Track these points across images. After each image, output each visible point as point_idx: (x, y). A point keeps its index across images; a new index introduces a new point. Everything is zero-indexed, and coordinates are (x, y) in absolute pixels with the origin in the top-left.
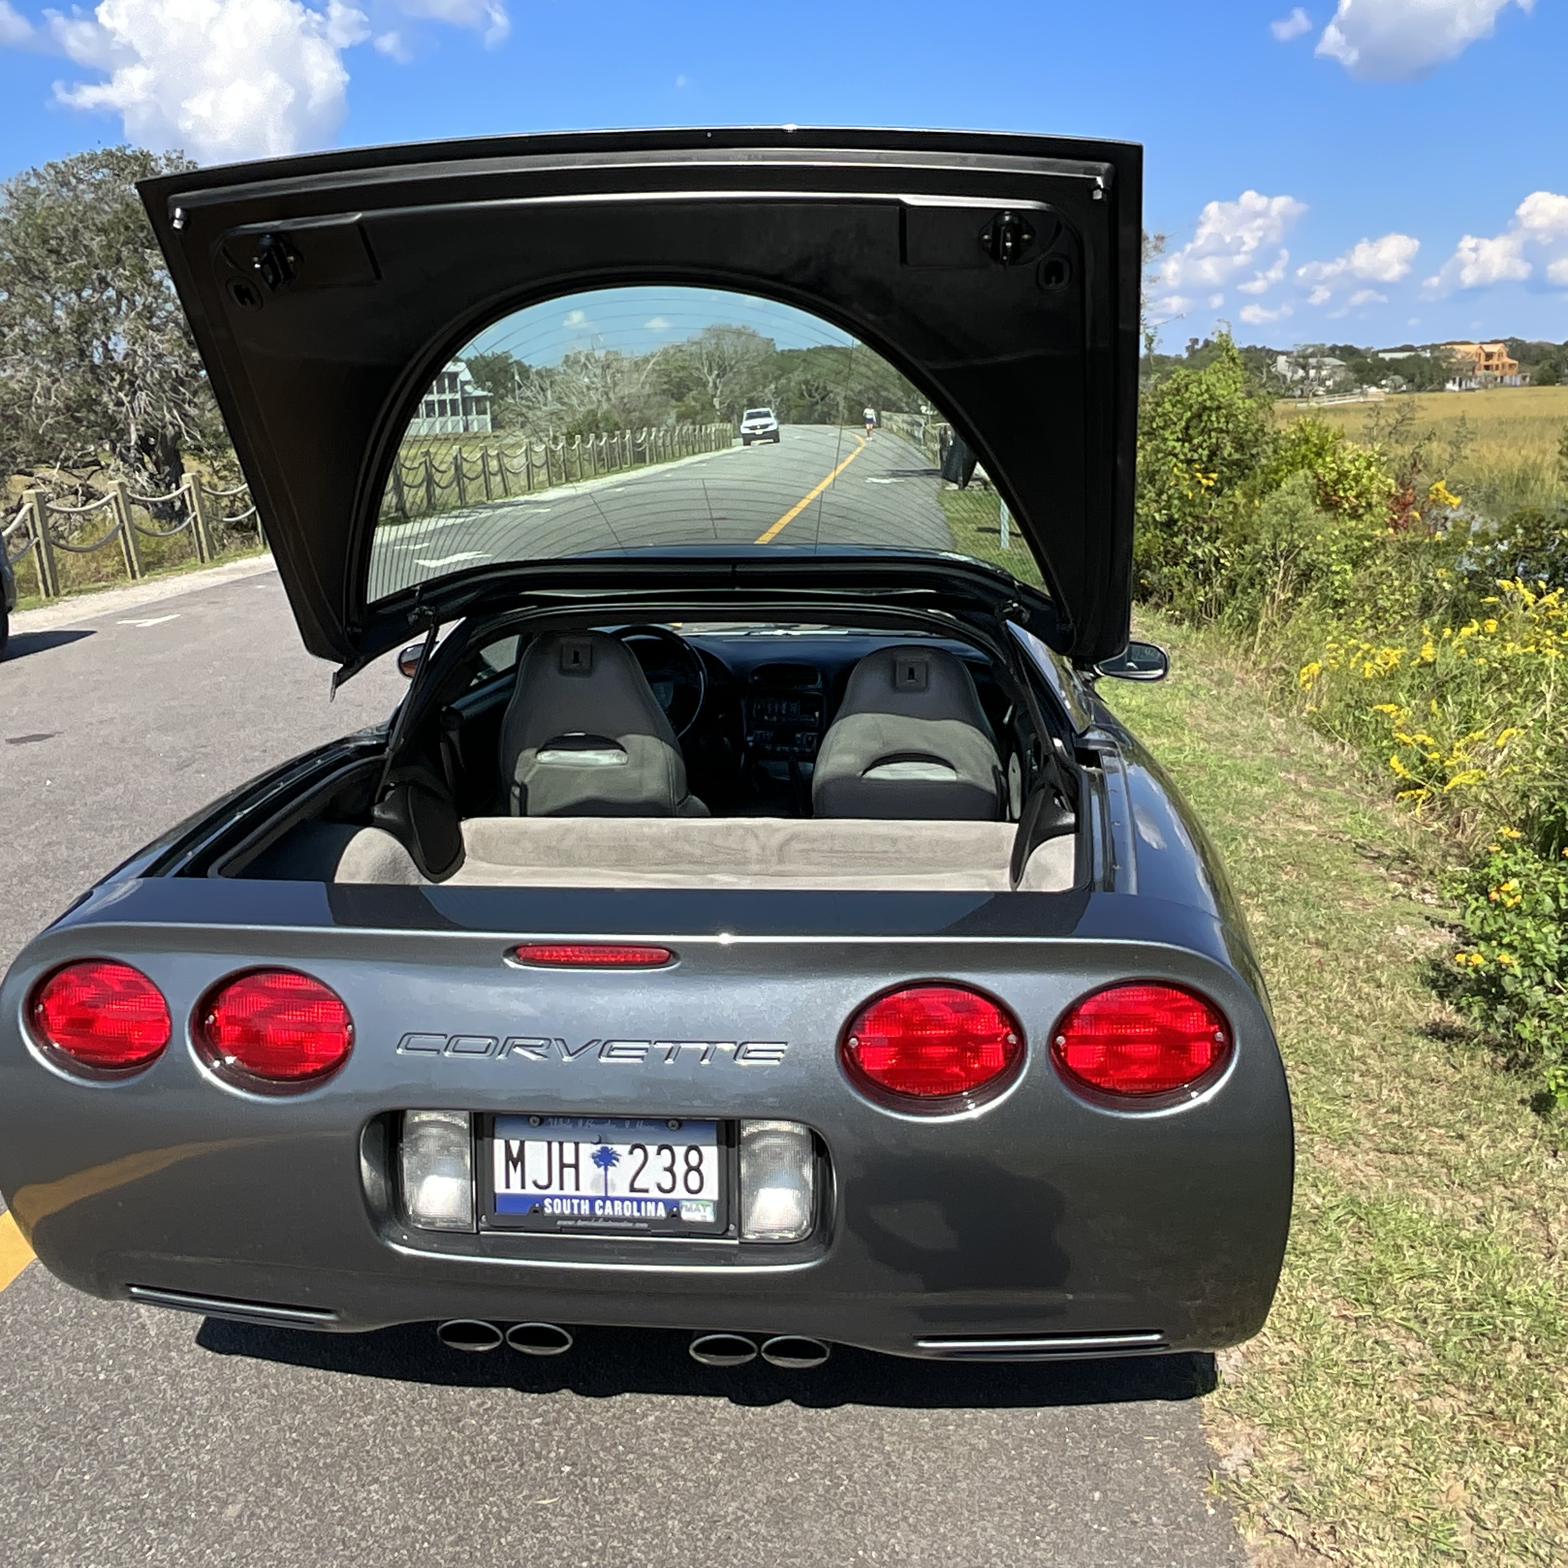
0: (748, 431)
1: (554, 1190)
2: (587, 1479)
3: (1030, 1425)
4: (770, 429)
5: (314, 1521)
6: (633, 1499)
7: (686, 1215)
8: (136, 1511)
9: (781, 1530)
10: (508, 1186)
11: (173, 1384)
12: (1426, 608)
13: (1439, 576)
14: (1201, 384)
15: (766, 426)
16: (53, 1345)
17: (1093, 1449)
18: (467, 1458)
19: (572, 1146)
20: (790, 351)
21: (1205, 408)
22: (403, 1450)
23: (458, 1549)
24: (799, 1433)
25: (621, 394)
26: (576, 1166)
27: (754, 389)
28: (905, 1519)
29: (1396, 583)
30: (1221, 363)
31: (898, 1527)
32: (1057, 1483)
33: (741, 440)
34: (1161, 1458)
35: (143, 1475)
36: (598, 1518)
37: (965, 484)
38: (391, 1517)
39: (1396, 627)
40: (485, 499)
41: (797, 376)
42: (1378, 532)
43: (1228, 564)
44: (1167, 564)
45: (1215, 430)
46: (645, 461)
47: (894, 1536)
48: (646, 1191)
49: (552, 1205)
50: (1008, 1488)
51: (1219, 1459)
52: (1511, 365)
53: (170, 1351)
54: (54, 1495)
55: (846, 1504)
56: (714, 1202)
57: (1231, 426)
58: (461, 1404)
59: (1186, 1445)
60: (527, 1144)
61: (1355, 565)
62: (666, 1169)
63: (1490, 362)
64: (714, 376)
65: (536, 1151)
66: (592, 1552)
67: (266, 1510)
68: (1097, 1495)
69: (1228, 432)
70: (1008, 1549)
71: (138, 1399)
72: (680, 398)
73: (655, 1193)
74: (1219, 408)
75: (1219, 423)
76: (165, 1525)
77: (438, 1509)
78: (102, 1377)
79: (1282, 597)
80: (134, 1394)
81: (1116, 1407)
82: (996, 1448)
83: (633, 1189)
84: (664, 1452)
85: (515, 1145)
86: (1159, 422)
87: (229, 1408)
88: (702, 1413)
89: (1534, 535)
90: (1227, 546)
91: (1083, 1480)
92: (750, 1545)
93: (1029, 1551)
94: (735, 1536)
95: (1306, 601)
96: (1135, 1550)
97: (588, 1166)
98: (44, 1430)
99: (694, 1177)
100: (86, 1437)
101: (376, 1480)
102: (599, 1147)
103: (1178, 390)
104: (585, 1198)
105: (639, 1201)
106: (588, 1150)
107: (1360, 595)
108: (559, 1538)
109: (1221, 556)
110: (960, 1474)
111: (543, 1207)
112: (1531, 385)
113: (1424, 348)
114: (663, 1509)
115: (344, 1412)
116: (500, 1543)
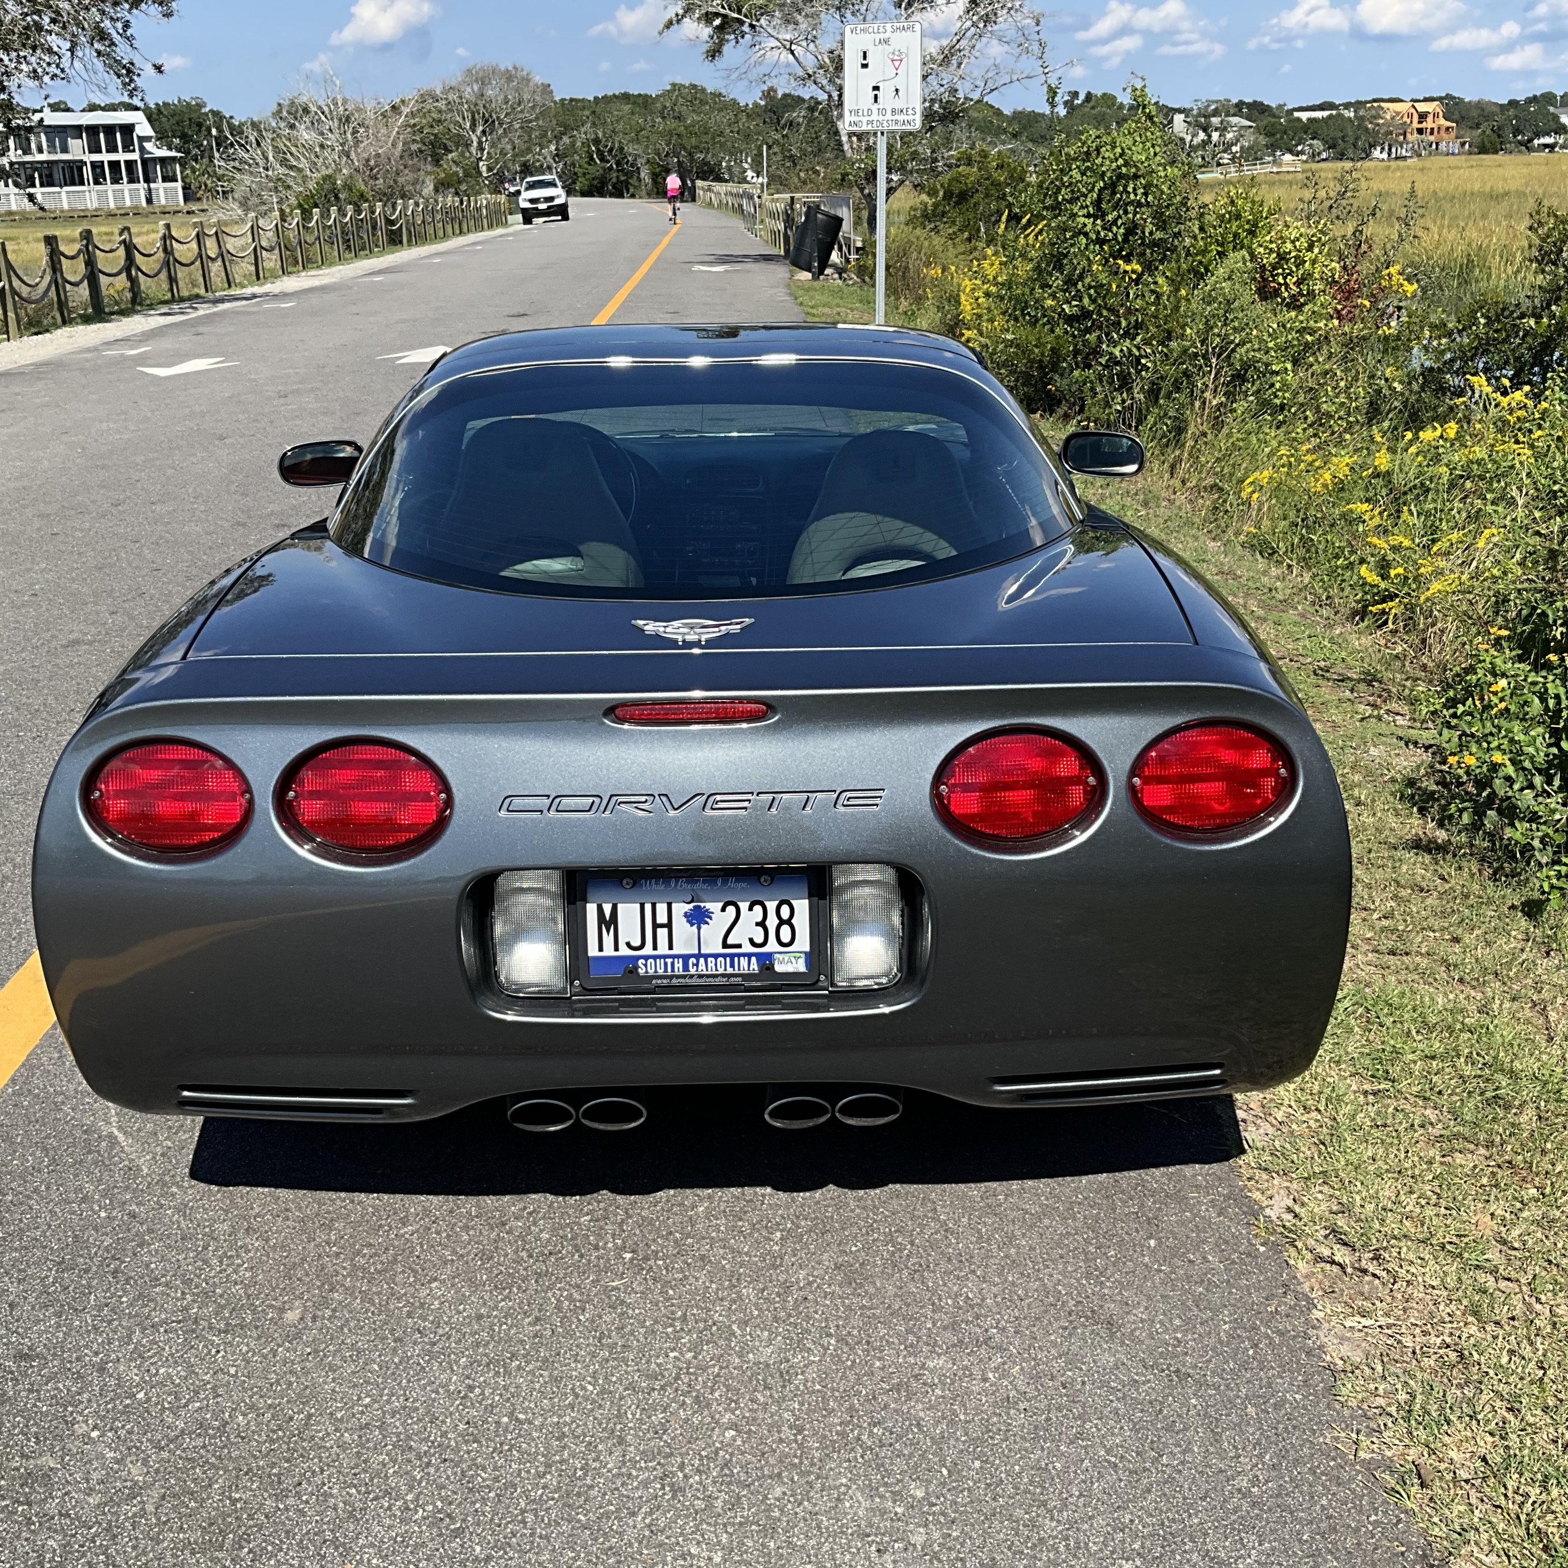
0: (528, 205)
1: (648, 950)
2: (651, 1262)
3: (1076, 1190)
4: (557, 202)
5: (383, 1317)
6: (702, 1276)
7: (779, 968)
8: (190, 1322)
9: (855, 1289)
10: (601, 949)
11: (185, 1215)
12: (1374, 412)
13: (1388, 375)
14: (1114, 147)
15: (551, 199)
16: (36, 1190)
17: (1142, 1206)
18: (524, 1254)
19: (665, 906)
20: (572, 100)
21: (1120, 176)
22: (454, 1252)
23: (538, 1328)
24: (852, 1211)
25: (366, 155)
26: (669, 925)
27: (529, 150)
28: (973, 1272)
29: (1342, 384)
30: (1137, 122)
31: (968, 1279)
32: (1113, 1235)
33: (520, 217)
34: (1207, 1210)
35: (183, 1293)
36: (671, 1292)
37: (821, 272)
38: (461, 1307)
39: (1340, 436)
40: (202, 292)
41: (583, 134)
42: (1321, 324)
43: (1149, 364)
44: (1078, 367)
45: (1131, 203)
46: (401, 242)
47: (966, 1286)
48: (739, 946)
49: (646, 965)
50: (1066, 1242)
51: (1262, 1208)
52: (1447, 129)
53: (169, 1188)
54: (95, 1316)
55: (913, 1265)
56: (805, 953)
57: (1150, 198)
58: (502, 1210)
59: (1230, 1198)
60: (619, 906)
61: (1295, 362)
62: (757, 924)
63: (1424, 125)
64: (478, 133)
65: (628, 913)
66: (674, 1319)
67: (328, 1313)
68: (1152, 1243)
69: (1148, 204)
70: (1076, 1289)
71: (150, 1231)
72: (437, 162)
73: (747, 948)
74: (1136, 177)
75: (1136, 195)
76: (226, 1332)
77: (507, 1297)
78: (103, 1214)
79: (1214, 403)
80: (145, 1227)
81: (1157, 1172)
82: (1046, 1211)
83: (725, 945)
84: (721, 1235)
85: (607, 908)
86: (1064, 194)
87: (255, 1231)
88: (751, 1201)
89: (1496, 326)
90: (1147, 342)
91: (1137, 1231)
92: (828, 1302)
93: (1097, 1289)
94: (811, 1297)
95: (1240, 406)
96: (1196, 1283)
97: (681, 925)
98: (59, 1264)
99: (786, 931)
100: (108, 1266)
101: (435, 1279)
102: (691, 906)
103: (1088, 153)
104: (678, 956)
105: (732, 956)
106: (680, 909)
107: (1301, 398)
108: (637, 1311)
109: (1141, 356)
110: (1018, 1233)
111: (636, 967)
112: (1470, 153)
113: (1347, 106)
114: (734, 1281)
115: (381, 1226)
116: (579, 1320)
